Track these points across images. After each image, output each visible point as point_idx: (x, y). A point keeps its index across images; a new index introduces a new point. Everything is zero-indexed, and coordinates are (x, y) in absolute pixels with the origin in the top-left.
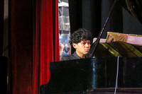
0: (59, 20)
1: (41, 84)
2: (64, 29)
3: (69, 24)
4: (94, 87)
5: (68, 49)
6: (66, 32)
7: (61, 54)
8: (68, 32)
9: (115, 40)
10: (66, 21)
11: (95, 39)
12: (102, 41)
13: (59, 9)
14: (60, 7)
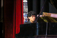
0: (24, 7)
1: (16, 33)
2: (25, 11)
3: (27, 9)
4: (37, 35)
5: (27, 19)
6: (26, 12)
7: (24, 21)
8: (27, 12)
9: (46, 16)
10: (26, 8)
11: (38, 15)
12: (41, 16)
13: (23, 3)
14: (24, 2)
